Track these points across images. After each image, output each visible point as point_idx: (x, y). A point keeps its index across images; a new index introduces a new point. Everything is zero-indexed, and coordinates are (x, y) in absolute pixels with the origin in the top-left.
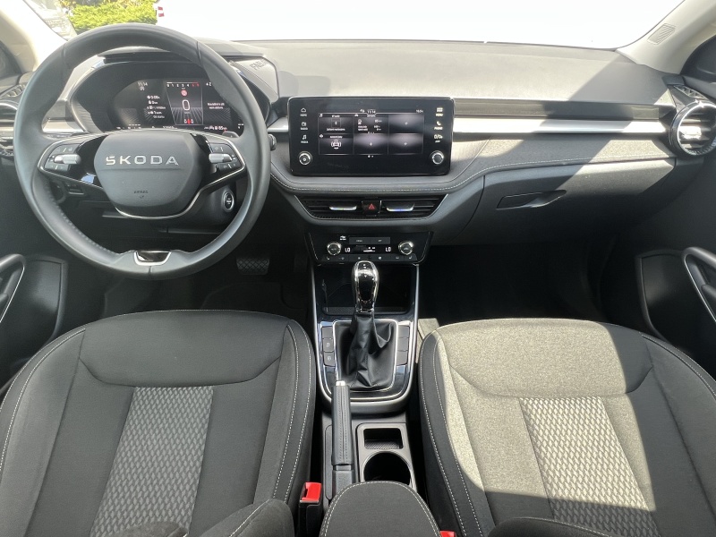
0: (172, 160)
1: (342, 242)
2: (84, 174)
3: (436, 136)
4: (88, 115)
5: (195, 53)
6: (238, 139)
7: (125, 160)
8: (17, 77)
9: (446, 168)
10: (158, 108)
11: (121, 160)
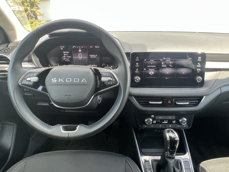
0: (84, 80)
1: (152, 118)
2: (38, 86)
3: (198, 70)
4: (38, 59)
5: (98, 31)
6: (115, 70)
7: (61, 80)
8: (7, 44)
9: (202, 84)
10: (68, 57)
11: (60, 80)
